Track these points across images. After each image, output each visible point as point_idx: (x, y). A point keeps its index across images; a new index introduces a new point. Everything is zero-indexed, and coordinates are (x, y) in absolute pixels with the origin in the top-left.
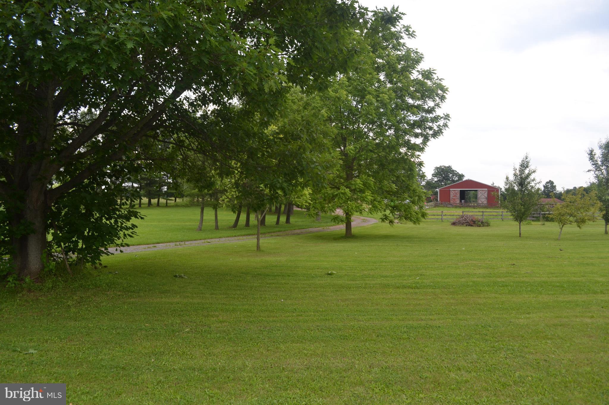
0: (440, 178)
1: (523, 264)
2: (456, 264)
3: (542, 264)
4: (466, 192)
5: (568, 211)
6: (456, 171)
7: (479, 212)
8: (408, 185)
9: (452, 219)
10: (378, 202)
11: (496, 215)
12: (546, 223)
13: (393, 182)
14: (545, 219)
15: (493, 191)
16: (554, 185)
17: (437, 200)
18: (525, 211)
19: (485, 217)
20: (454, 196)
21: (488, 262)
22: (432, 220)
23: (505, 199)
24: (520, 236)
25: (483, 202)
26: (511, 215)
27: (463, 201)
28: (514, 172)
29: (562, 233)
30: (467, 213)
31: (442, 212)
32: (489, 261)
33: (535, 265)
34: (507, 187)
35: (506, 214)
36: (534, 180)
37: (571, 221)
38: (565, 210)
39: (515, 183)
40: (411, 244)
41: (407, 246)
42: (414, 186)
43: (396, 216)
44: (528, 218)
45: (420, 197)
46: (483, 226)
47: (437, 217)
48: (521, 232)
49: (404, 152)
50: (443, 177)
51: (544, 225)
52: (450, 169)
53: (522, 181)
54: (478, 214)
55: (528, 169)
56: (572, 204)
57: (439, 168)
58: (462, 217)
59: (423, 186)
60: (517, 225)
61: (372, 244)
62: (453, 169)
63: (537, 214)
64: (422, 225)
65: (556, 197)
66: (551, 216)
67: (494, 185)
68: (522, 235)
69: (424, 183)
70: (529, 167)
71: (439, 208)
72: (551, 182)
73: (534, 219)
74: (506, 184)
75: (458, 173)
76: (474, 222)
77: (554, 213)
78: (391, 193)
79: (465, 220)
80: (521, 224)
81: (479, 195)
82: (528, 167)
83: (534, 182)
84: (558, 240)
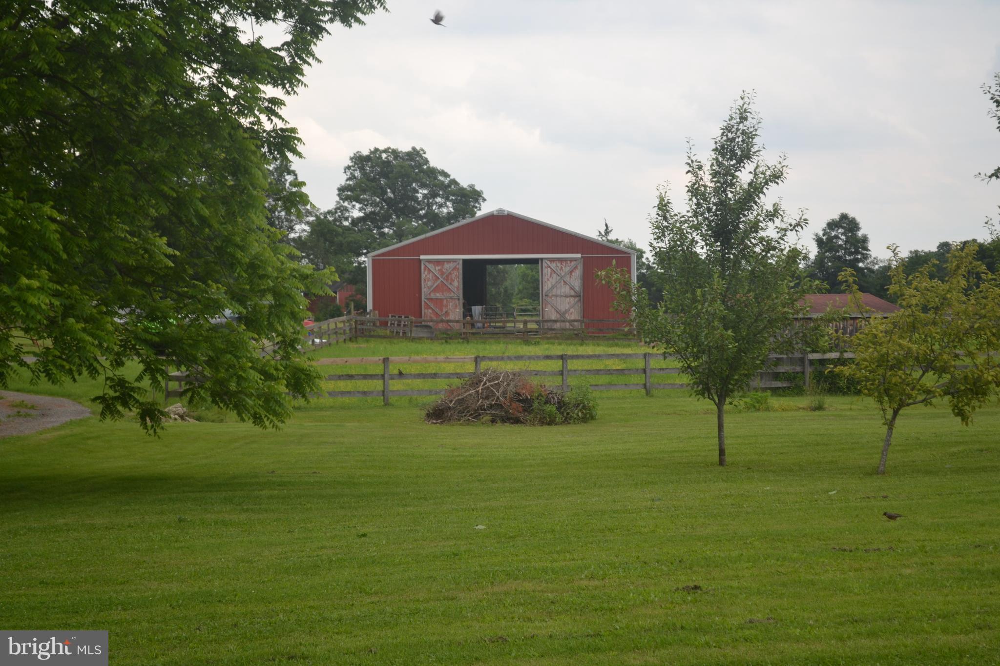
0: (376, 204)
1: (735, 584)
2: (446, 598)
3: (812, 583)
4: (489, 268)
5: (914, 347)
6: (446, 175)
7: (548, 357)
8: (228, 240)
9: (430, 392)
10: (86, 321)
11: (621, 372)
12: (829, 401)
13: (160, 226)
14: (826, 386)
15: (604, 263)
16: (860, 234)
17: (361, 307)
18: (740, 350)
19: (572, 381)
20: (436, 290)
21: (584, 583)
22: (340, 400)
23: (656, 297)
24: (722, 462)
25: (562, 314)
26: (684, 370)
27: (477, 310)
28: (690, 178)
29: (893, 441)
30: (494, 364)
31: (386, 361)
32: (592, 577)
33: (784, 585)
34: (664, 245)
35: (663, 364)
36: (773, 214)
37: (928, 392)
38: (904, 342)
39: (697, 228)
40: (243, 517)
41: (225, 524)
42: (255, 248)
43: (173, 386)
44: (756, 382)
45: (281, 297)
46: (567, 420)
47: (363, 385)
48: (727, 442)
49: (206, 83)
50: (389, 202)
51: (820, 408)
52: (419, 166)
53: (724, 218)
54: (541, 366)
55: (749, 166)
56: (931, 315)
57: (367, 159)
58: (475, 380)
59: (299, 243)
60: (707, 412)
61: (61, 521)
62: (432, 164)
63: (791, 361)
64: (292, 425)
65: (862, 289)
66: (847, 371)
67: (612, 237)
68: (728, 459)
69: (301, 229)
70: (755, 159)
71: (373, 344)
72: (847, 224)
73: (779, 384)
74: (660, 231)
75: (454, 182)
76: (526, 403)
77: (858, 356)
78: (149, 279)
79: (488, 394)
80: (726, 407)
81: (548, 281)
82: (749, 157)
83: (777, 222)
84: (878, 472)
